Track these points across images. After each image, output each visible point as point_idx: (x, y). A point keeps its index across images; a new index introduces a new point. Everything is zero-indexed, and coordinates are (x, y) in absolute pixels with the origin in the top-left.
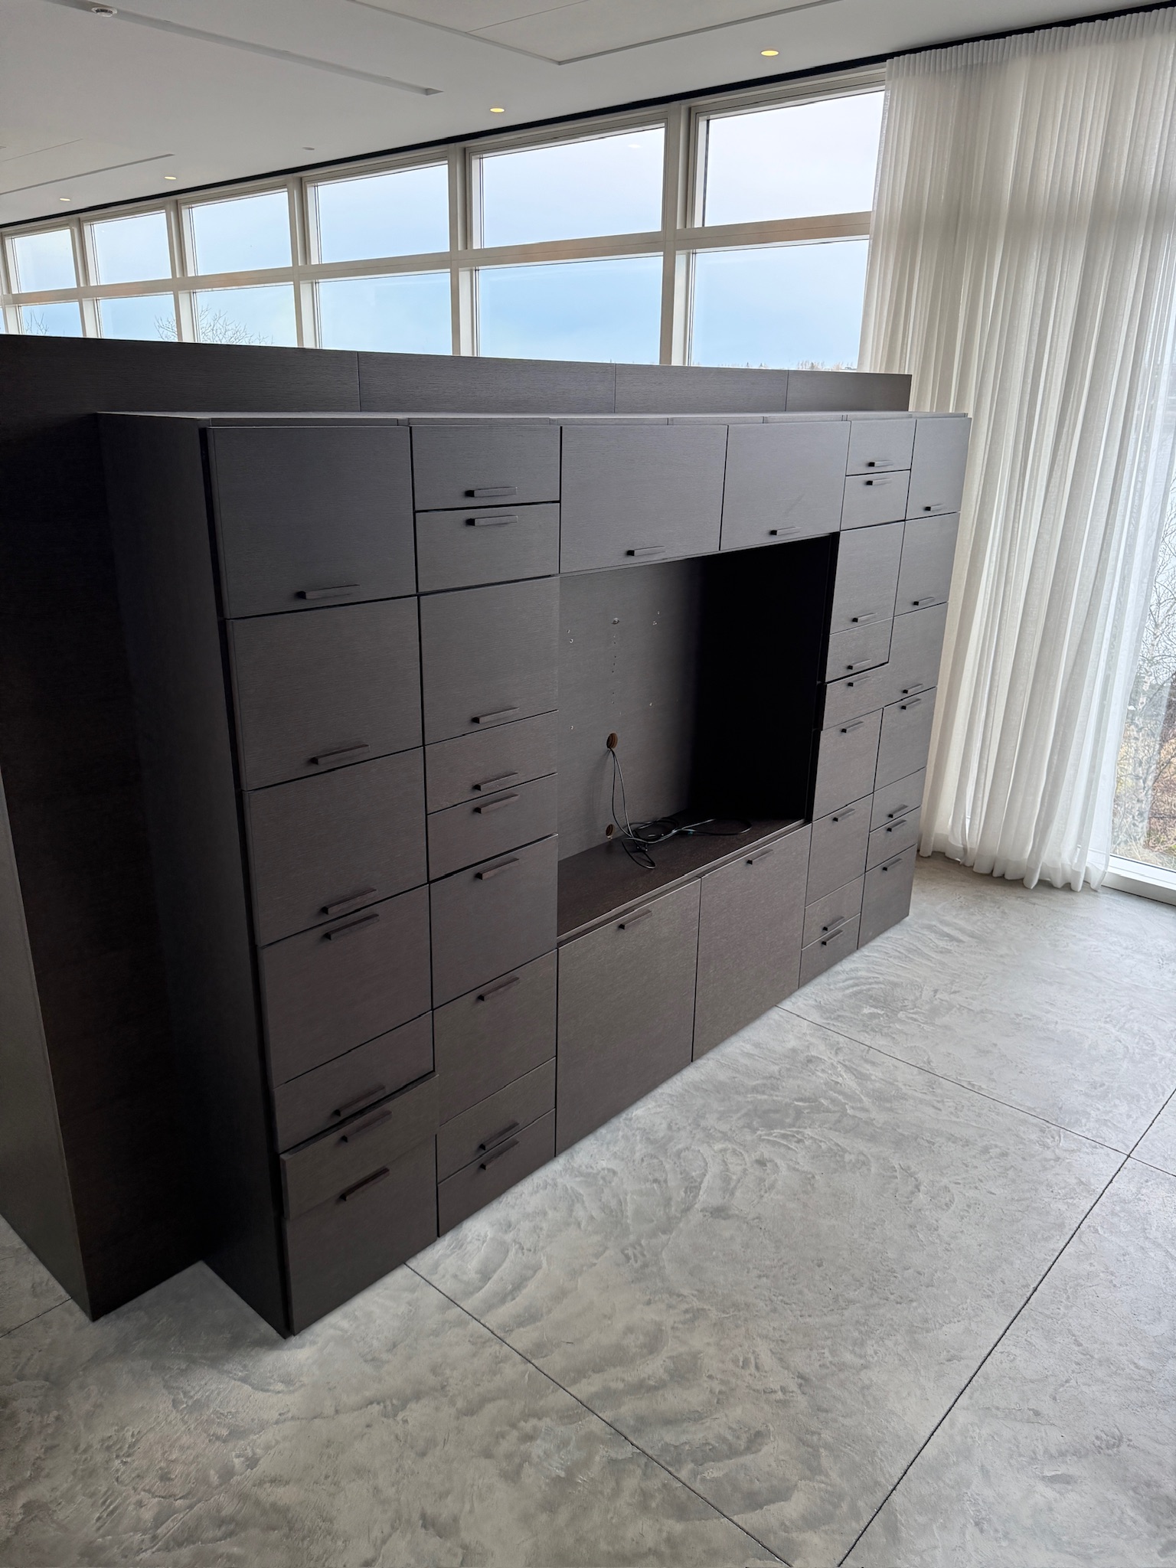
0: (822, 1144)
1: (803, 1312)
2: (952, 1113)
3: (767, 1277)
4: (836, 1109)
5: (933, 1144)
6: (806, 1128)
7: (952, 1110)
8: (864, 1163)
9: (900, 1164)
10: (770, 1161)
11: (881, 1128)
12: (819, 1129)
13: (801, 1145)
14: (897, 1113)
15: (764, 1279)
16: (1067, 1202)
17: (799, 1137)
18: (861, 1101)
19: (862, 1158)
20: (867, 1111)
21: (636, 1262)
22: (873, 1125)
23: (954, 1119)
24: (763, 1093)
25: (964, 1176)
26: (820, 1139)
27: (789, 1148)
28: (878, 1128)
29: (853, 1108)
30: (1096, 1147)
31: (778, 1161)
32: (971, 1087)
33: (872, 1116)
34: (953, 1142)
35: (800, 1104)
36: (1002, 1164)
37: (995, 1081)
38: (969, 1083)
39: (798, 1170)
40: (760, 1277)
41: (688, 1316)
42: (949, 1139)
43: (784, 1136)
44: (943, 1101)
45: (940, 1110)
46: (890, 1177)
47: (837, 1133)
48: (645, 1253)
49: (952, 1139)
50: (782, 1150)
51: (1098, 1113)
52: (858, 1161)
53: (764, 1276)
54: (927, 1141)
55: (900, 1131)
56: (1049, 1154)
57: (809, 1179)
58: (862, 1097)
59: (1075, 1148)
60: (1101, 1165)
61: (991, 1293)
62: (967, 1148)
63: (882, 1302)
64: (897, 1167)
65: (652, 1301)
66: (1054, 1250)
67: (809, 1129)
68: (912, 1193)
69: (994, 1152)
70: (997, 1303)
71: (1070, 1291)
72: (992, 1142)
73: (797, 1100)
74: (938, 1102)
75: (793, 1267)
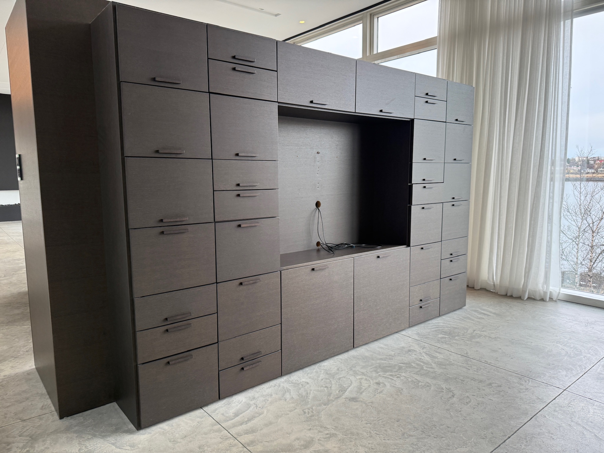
0: (409, 379)
1: (385, 438)
2: (475, 371)
3: (371, 424)
4: (419, 367)
5: (464, 381)
6: (402, 373)
7: (475, 370)
8: (428, 386)
9: (446, 387)
10: (382, 383)
11: (439, 374)
12: (409, 374)
13: (399, 379)
14: (448, 370)
15: (369, 425)
16: (530, 405)
17: (399, 376)
18: (431, 365)
19: (427, 384)
20: (434, 368)
21: (308, 414)
22: (435, 373)
23: (475, 373)
24: (385, 360)
25: (477, 393)
26: (409, 377)
27: (393, 380)
28: (437, 374)
29: (427, 367)
30: (548, 386)
31: (386, 384)
32: (486, 362)
33: (435, 370)
34: (474, 381)
35: (402, 365)
36: (498, 389)
37: (498, 361)
38: (485, 361)
39: (395, 387)
40: (367, 424)
41: (327, 436)
42: (472, 380)
43: (391, 375)
44: (471, 367)
45: (469, 369)
46: (440, 392)
47: (417, 375)
48: (314, 412)
49: (473, 379)
50: (389, 380)
51: (550, 374)
52: (425, 385)
53: (369, 423)
54: (461, 380)
55: (448, 376)
56: (522, 387)
57: (400, 390)
58: (432, 364)
59: (537, 386)
60: (550, 393)
61: (485, 437)
62: (480, 383)
63: (427, 437)
64: (444, 388)
65: (312, 429)
66: (522, 423)
67: (404, 373)
68: (450, 398)
69: (493, 385)
70: (488, 441)
71: (528, 439)
72: (493, 382)
73: (400, 363)
74: (469, 367)
75: (384, 421)
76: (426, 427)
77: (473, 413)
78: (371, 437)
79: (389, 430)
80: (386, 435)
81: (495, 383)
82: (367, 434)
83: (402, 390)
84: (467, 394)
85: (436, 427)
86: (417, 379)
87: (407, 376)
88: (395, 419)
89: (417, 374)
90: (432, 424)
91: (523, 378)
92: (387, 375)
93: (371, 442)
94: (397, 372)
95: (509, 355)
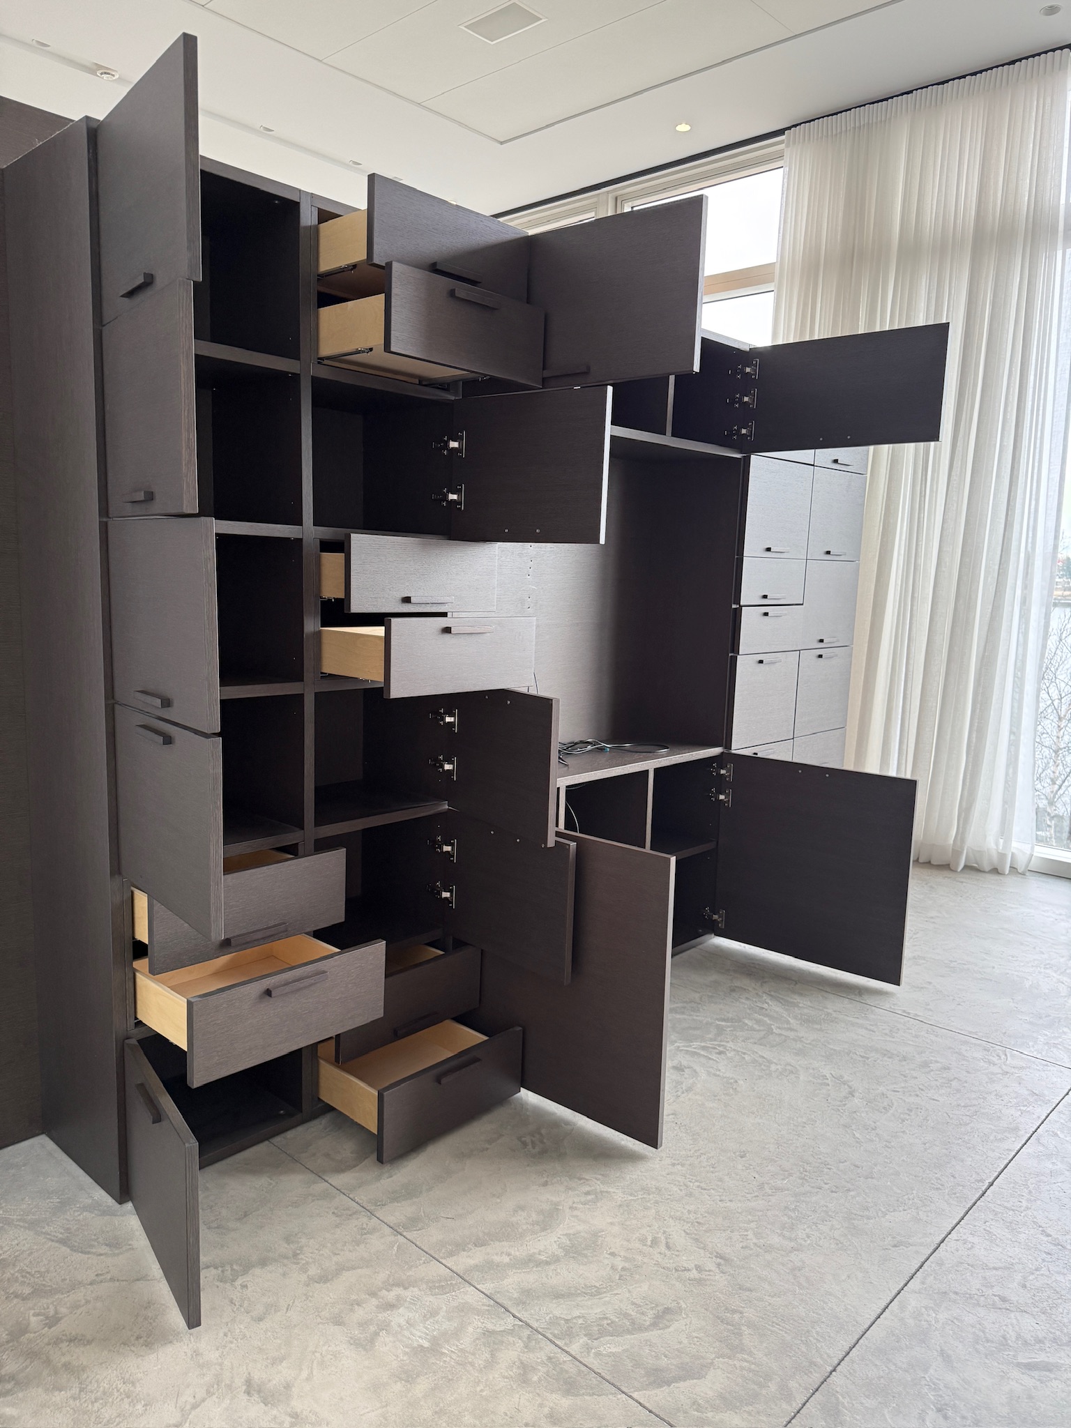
76: (808, 1168)
77: (904, 1132)
78: (691, 1195)
79: (726, 1179)
80: (724, 1189)
81: (937, 1062)
82: (681, 1190)
83: (736, 1082)
84: (881, 1089)
85: (829, 1167)
86: (765, 1056)
87: (739, 1049)
88: (734, 1153)
89: (761, 1045)
90: (820, 1161)
91: (992, 1047)
92: (694, 1048)
93: (692, 1208)
94: (715, 1040)
95: (951, 998)
